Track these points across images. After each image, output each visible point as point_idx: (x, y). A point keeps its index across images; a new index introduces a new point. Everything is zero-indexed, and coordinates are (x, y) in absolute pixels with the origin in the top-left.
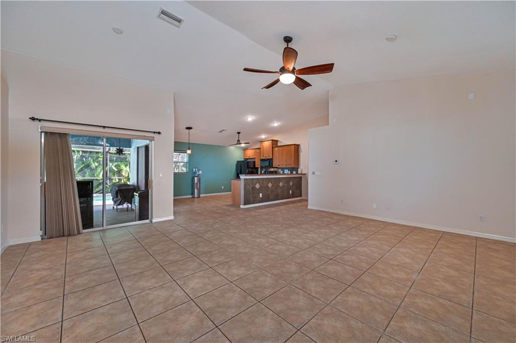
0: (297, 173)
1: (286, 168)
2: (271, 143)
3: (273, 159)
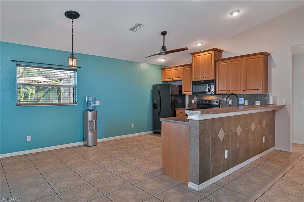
0: (265, 103)
1: (242, 96)
2: (213, 54)
3: (216, 80)
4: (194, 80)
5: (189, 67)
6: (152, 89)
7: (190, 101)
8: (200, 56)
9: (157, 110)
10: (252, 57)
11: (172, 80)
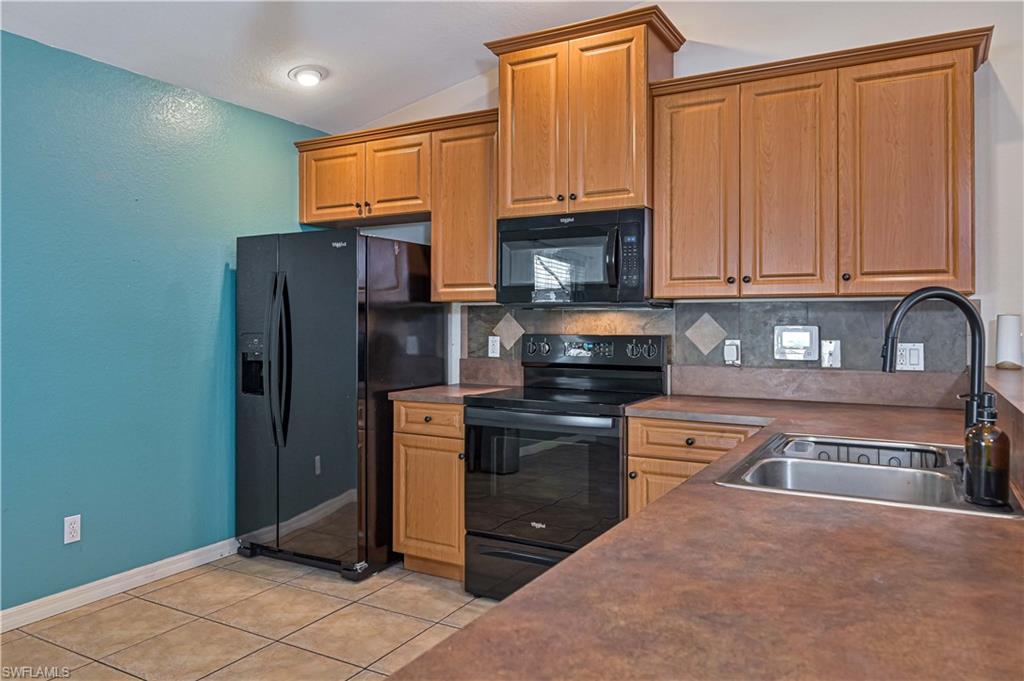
1: (812, 311)
2: (637, 48)
3: (652, 211)
4: (512, 209)
5: (477, 130)
6: (233, 266)
7: (474, 346)
8: (553, 60)
9: (266, 404)
11: (363, 215)
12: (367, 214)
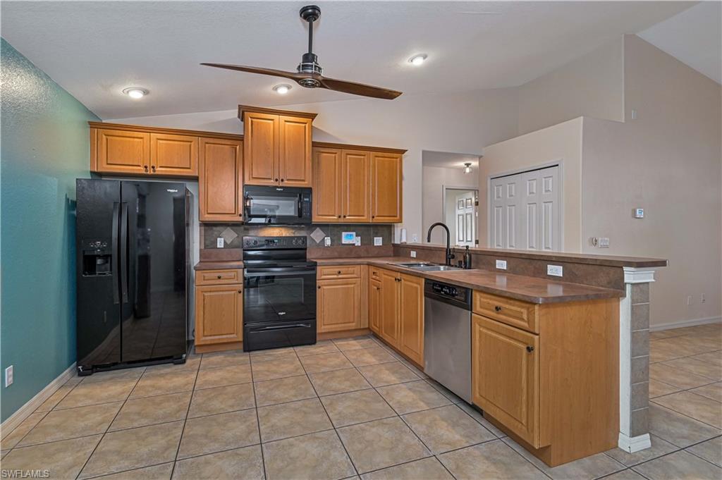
2: (309, 127)
3: (312, 189)
4: (252, 182)
5: (228, 142)
7: (208, 243)
8: (272, 121)
10: (386, 154)
11: (148, 173)
12: (152, 173)
